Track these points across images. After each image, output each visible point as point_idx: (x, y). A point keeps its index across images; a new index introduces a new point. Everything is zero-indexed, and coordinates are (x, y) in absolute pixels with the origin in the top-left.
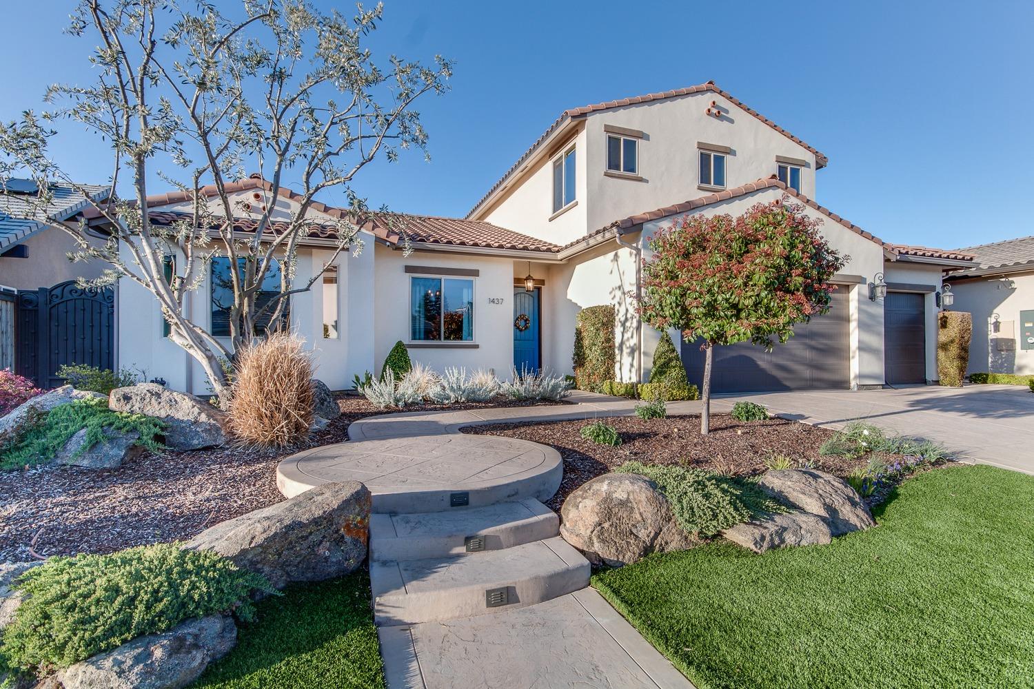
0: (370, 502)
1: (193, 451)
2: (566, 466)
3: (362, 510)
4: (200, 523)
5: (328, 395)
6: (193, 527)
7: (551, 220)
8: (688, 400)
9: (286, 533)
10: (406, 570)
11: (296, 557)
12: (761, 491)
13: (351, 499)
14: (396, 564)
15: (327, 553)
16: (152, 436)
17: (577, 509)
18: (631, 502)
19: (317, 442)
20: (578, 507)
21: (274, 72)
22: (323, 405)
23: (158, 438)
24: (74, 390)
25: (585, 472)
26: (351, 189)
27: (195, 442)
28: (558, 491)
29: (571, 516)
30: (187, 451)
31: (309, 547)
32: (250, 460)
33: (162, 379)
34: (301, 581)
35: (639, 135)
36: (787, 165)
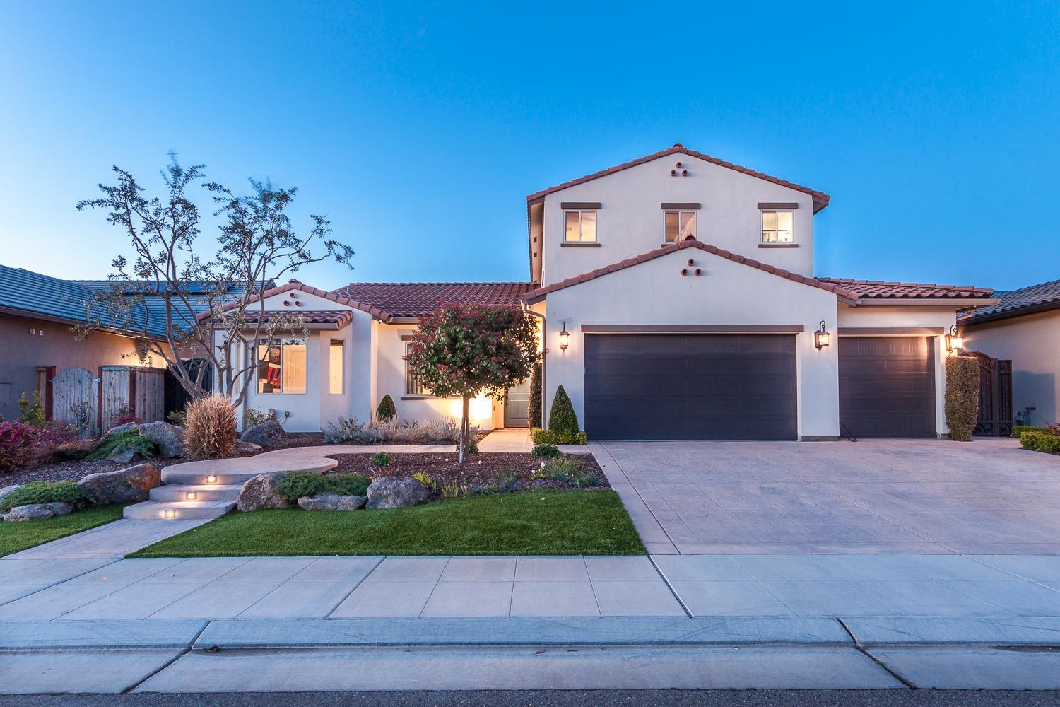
1: (170, 458)
8: (573, 444)
9: (99, 478)
11: (109, 491)
15: (123, 491)
27: (171, 453)
30: (167, 458)
31: (113, 487)
35: (597, 206)
36: (774, 210)
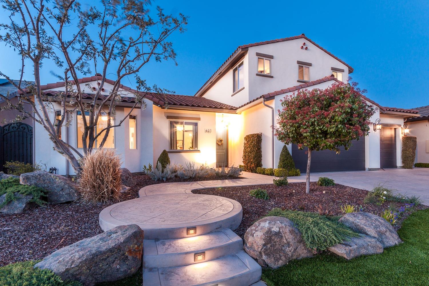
0: (143, 237)
1: (61, 204)
2: (244, 211)
3: (138, 241)
4: (55, 246)
5: (130, 175)
6: (51, 248)
7: (232, 96)
8: (295, 176)
9: (93, 258)
10: (162, 274)
11: (100, 270)
12: (343, 224)
13: (131, 236)
14: (157, 270)
15: (118, 267)
16: (39, 197)
17: (253, 237)
18: (281, 233)
19: (123, 198)
20: (253, 235)
21: (103, 23)
22: (127, 180)
23: (43, 198)
24: (4, 174)
25: (253, 213)
26: (138, 75)
27: (62, 199)
28: (241, 224)
29: (250, 240)
30: (58, 204)
31: (107, 264)
32: (88, 209)
33: (55, 167)
34: (104, 282)
35: (271, 57)
36: (336, 71)
